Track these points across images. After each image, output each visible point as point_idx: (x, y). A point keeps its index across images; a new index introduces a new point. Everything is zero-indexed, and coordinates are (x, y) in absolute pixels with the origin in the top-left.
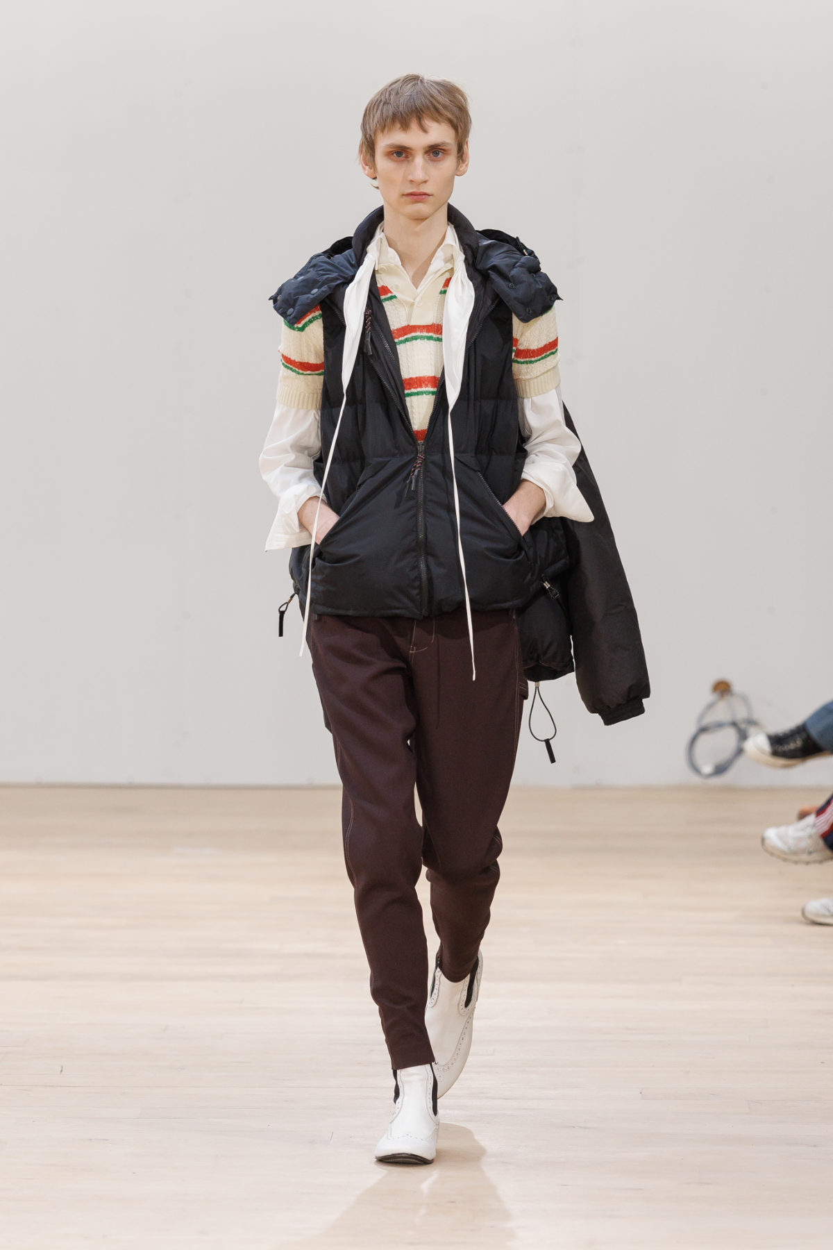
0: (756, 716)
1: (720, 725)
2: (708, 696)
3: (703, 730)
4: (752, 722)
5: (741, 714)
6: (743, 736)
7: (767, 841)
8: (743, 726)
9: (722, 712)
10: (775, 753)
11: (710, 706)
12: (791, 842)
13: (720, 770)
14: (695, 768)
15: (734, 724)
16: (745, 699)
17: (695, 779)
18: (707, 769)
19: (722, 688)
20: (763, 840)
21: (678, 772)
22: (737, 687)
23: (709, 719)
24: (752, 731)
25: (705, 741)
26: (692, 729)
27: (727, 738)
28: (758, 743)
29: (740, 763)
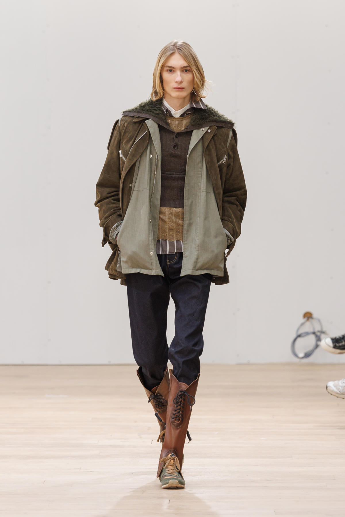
0: (324, 329)
1: (307, 334)
2: (302, 320)
3: (299, 336)
4: (323, 332)
5: (318, 328)
6: (319, 339)
7: (329, 388)
8: (318, 334)
9: (308, 327)
10: (335, 347)
11: (302, 324)
13: (307, 355)
14: (296, 355)
15: (314, 333)
16: (319, 320)
17: (295, 360)
18: (301, 355)
19: (308, 316)
20: (327, 387)
21: (287, 356)
22: (315, 315)
23: (302, 331)
24: (323, 336)
25: (299, 340)
26: (294, 336)
27: (311, 340)
28: (326, 342)
29: (317, 352)
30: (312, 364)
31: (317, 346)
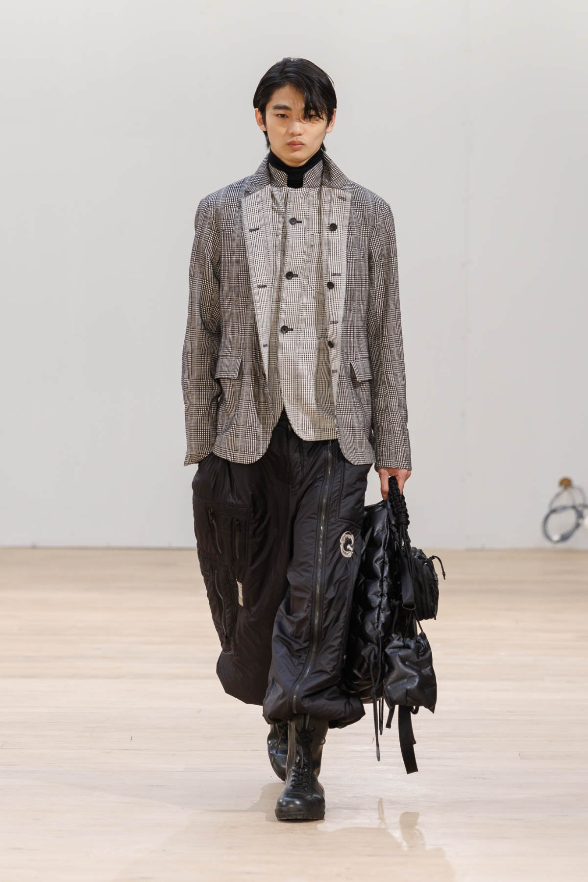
1: (564, 508)
2: (557, 489)
3: (553, 511)
4: (586, 506)
5: (579, 500)
6: (580, 516)
8: (580, 509)
9: (566, 499)
11: (558, 495)
13: (565, 538)
14: (548, 537)
15: (574, 507)
16: (581, 491)
17: (548, 544)
18: (556, 537)
19: (566, 483)
21: (535, 538)
22: (576, 482)
23: (556, 504)
25: (554, 518)
26: (546, 511)
27: (570, 517)
29: (579, 534)
30: (571, 551)
31: (578, 526)
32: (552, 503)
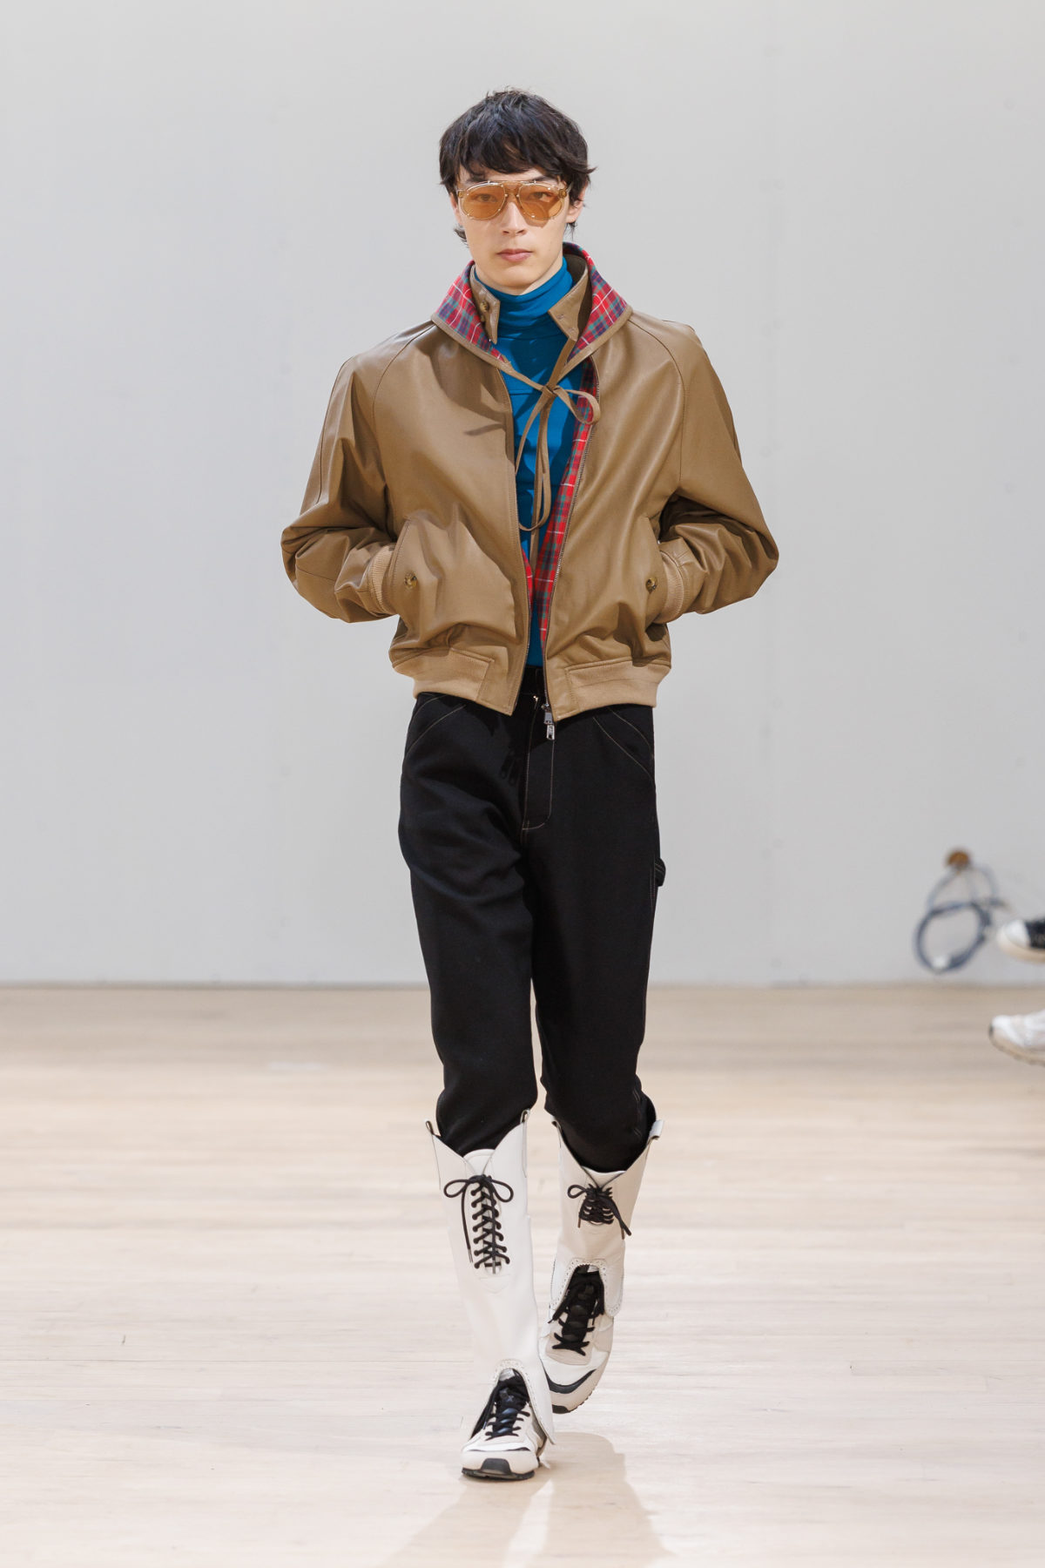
0: (1002, 894)
1: (955, 907)
2: (941, 871)
3: (935, 913)
4: (996, 903)
5: (983, 892)
6: (986, 921)
7: (997, 1033)
8: (985, 908)
9: (959, 890)
10: (1034, 945)
11: (944, 883)
12: (1029, 1036)
13: (957, 962)
14: (925, 961)
15: (974, 906)
16: (987, 874)
17: (925, 975)
18: (940, 961)
19: (959, 860)
20: (991, 1030)
21: (903, 964)
22: (978, 857)
23: (943, 899)
24: (997, 915)
25: (936, 926)
26: (920, 912)
27: (966, 923)
29: (982, 957)
30: (970, 987)
31: (981, 940)
32: (932, 897)
